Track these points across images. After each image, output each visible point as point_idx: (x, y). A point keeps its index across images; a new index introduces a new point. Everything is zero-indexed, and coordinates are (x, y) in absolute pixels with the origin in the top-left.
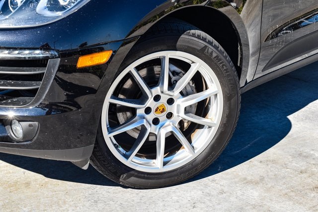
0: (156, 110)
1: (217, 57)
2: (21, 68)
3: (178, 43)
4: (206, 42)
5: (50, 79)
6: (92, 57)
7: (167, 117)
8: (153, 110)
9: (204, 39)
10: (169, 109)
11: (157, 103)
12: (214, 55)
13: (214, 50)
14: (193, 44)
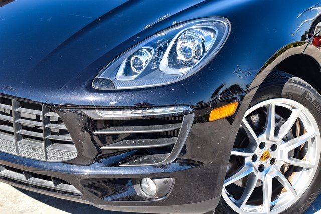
0: (262, 157)
1: (316, 101)
2: (154, 126)
3: (284, 91)
4: (306, 87)
5: (185, 135)
6: (221, 111)
7: (271, 163)
8: (259, 157)
9: (304, 85)
10: (273, 155)
11: (263, 150)
12: (314, 99)
13: (313, 94)
14: (296, 90)
